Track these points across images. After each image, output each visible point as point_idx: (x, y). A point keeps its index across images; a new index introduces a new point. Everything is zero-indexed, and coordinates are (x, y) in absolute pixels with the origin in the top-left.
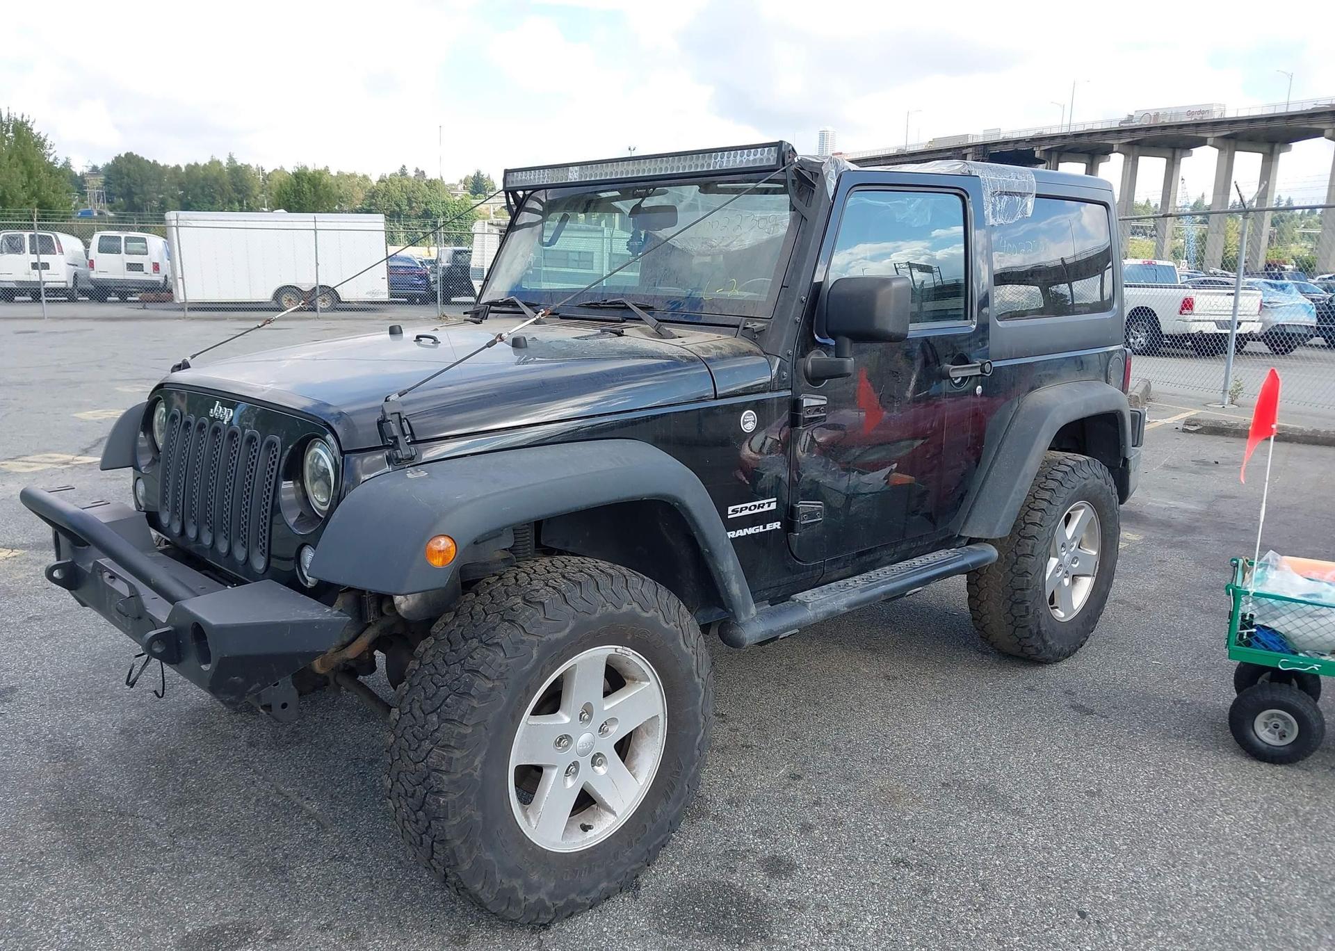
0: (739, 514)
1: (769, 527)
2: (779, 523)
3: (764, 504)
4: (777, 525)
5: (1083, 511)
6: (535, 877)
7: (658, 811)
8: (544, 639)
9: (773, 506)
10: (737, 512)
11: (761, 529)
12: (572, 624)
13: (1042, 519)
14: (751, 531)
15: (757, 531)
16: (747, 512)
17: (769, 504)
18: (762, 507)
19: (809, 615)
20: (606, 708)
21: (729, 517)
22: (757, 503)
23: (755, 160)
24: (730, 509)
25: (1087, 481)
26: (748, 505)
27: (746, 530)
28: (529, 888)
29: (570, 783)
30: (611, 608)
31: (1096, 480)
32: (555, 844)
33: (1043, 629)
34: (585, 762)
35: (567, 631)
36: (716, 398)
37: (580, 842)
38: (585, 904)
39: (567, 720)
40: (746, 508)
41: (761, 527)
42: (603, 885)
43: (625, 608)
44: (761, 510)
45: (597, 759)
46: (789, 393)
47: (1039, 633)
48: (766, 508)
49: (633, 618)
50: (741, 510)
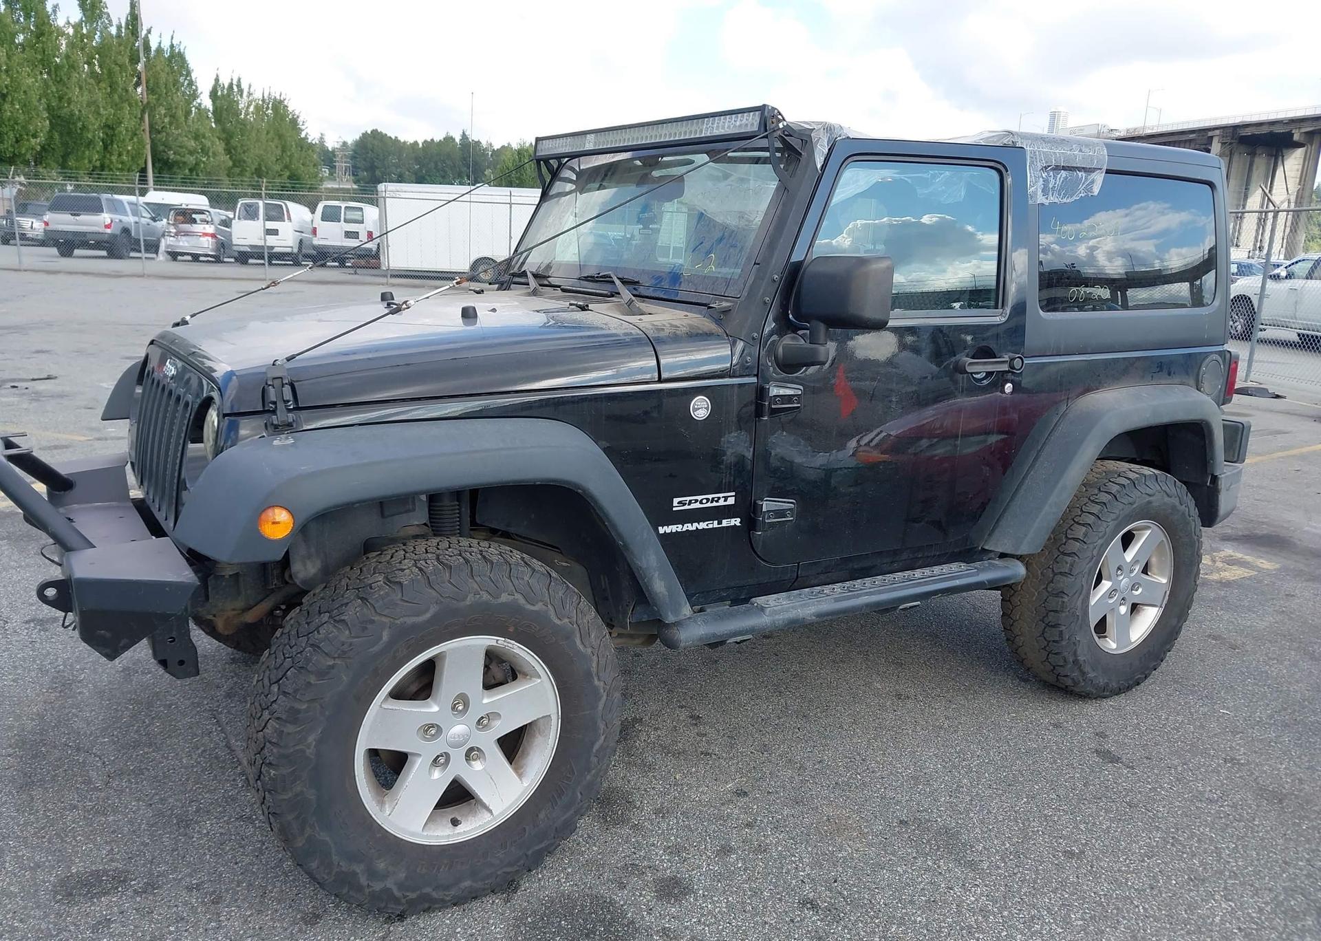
0: (686, 507)
1: (725, 523)
2: (739, 520)
3: (719, 498)
4: (736, 522)
5: (1149, 532)
6: (381, 865)
7: (542, 816)
8: (398, 622)
9: (731, 501)
10: (684, 504)
11: (716, 524)
12: (433, 610)
13: (1086, 535)
14: (702, 526)
15: (711, 526)
16: (698, 505)
17: (726, 499)
18: (717, 501)
19: (764, 620)
20: (485, 701)
21: (674, 509)
22: (710, 497)
23: (740, 126)
24: (676, 501)
25: (1151, 498)
26: (699, 498)
27: (695, 525)
28: (372, 874)
29: (437, 774)
30: (485, 596)
31: (1167, 499)
32: (413, 834)
33: (1081, 658)
34: (458, 755)
35: (428, 615)
36: (660, 381)
37: (443, 835)
38: (443, 900)
39: (435, 709)
40: (696, 501)
41: (716, 522)
42: (467, 883)
43: (504, 598)
44: (715, 504)
45: (472, 754)
46: (754, 380)
47: (1076, 662)
48: (721, 503)
49: (515, 609)
50: (690, 502)
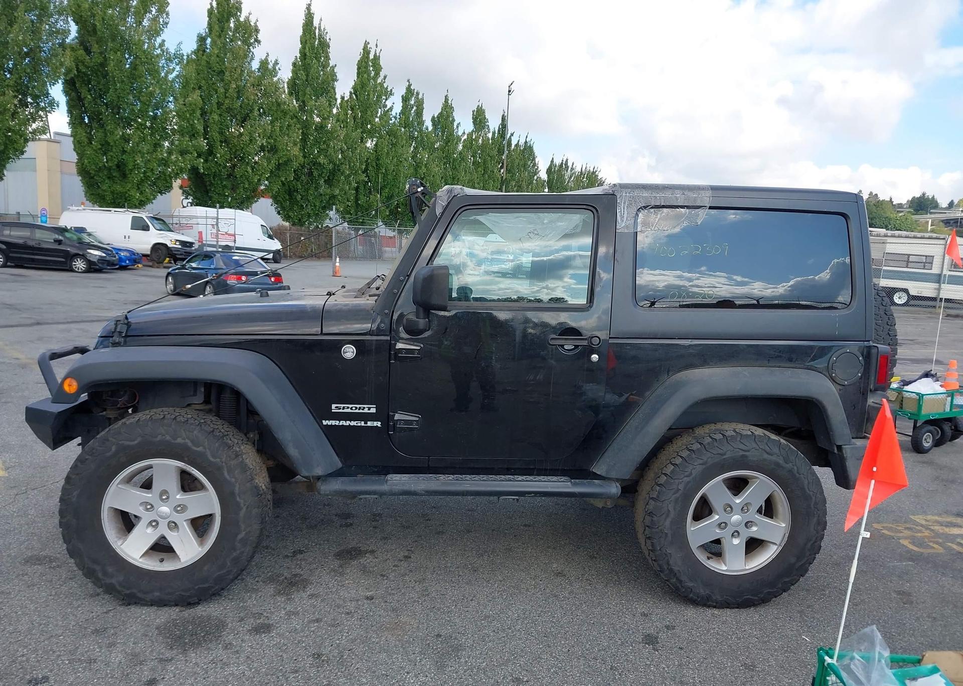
0: (341, 411)
1: (369, 424)
2: (380, 423)
3: (364, 408)
4: (379, 424)
5: (761, 481)
6: (110, 570)
9: (373, 410)
10: (340, 409)
11: (363, 424)
14: (353, 423)
15: (359, 424)
16: (349, 410)
17: (369, 409)
18: (363, 410)
19: (384, 488)
20: (180, 498)
21: (333, 411)
22: (358, 406)
24: (334, 406)
25: (747, 453)
26: (350, 406)
27: (348, 422)
28: (105, 573)
29: (151, 531)
31: (766, 456)
32: (134, 559)
33: (676, 569)
34: (163, 523)
36: (321, 335)
37: (152, 565)
39: (150, 495)
40: (348, 408)
41: (363, 423)
44: (361, 411)
45: (171, 525)
46: (385, 338)
47: (671, 570)
48: (366, 411)
50: (344, 408)
